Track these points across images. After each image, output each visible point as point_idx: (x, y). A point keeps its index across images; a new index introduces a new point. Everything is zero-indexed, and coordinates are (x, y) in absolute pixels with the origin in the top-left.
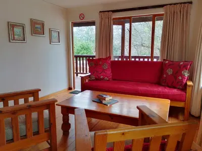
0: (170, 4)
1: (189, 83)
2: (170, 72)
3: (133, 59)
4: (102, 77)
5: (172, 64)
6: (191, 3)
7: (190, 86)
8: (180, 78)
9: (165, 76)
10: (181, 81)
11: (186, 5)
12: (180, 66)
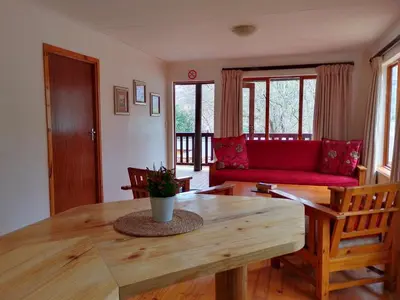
0: (326, 64)
1: (361, 168)
2: (333, 154)
3: (256, 139)
4: (235, 164)
5: (335, 145)
6: (352, 64)
7: (362, 171)
8: (348, 162)
9: (326, 160)
10: (350, 166)
11: (347, 66)
12: (347, 147)
